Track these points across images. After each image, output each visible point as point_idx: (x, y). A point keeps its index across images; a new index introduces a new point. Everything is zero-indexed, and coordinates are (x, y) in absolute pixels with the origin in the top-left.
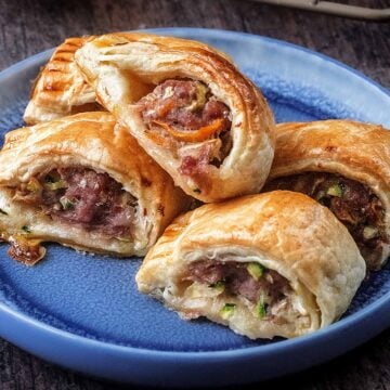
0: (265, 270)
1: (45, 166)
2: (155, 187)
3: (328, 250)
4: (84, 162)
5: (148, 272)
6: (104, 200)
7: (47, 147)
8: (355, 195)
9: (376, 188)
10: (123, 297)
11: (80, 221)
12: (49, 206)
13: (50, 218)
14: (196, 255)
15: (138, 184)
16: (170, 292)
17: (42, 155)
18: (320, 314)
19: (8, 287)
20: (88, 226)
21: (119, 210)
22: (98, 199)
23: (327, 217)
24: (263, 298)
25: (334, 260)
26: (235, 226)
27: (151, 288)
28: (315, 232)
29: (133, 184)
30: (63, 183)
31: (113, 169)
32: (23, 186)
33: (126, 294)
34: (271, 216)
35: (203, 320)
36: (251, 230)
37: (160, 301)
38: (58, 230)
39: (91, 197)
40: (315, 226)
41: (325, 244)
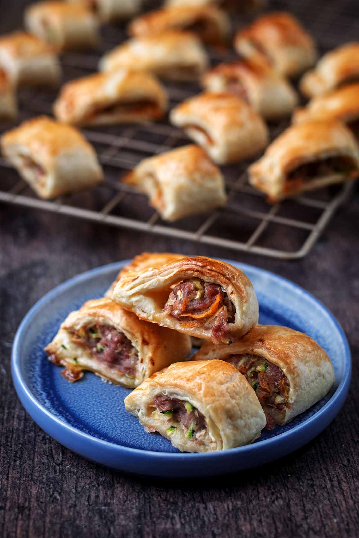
0: (194, 408)
1: (90, 322)
2: (151, 347)
3: (234, 401)
4: (111, 323)
5: (131, 398)
6: (120, 349)
7: (93, 311)
8: (273, 373)
9: (284, 370)
10: (117, 411)
11: (106, 360)
12: (91, 348)
13: (91, 356)
14: (157, 391)
15: (140, 342)
16: (142, 413)
17: (90, 315)
18: (222, 442)
19: (51, 392)
20: (110, 364)
21: (128, 357)
22: (116, 349)
23: (240, 381)
24: (192, 426)
25: (237, 408)
26: (180, 376)
27: (132, 408)
28: (227, 389)
29: (137, 342)
30: (100, 335)
31: (126, 330)
32: (76, 332)
33: (120, 410)
34: (203, 373)
35: (157, 433)
36: (188, 380)
37: (136, 417)
38: (93, 364)
39: (113, 346)
40: (228, 385)
41: (232, 397)
